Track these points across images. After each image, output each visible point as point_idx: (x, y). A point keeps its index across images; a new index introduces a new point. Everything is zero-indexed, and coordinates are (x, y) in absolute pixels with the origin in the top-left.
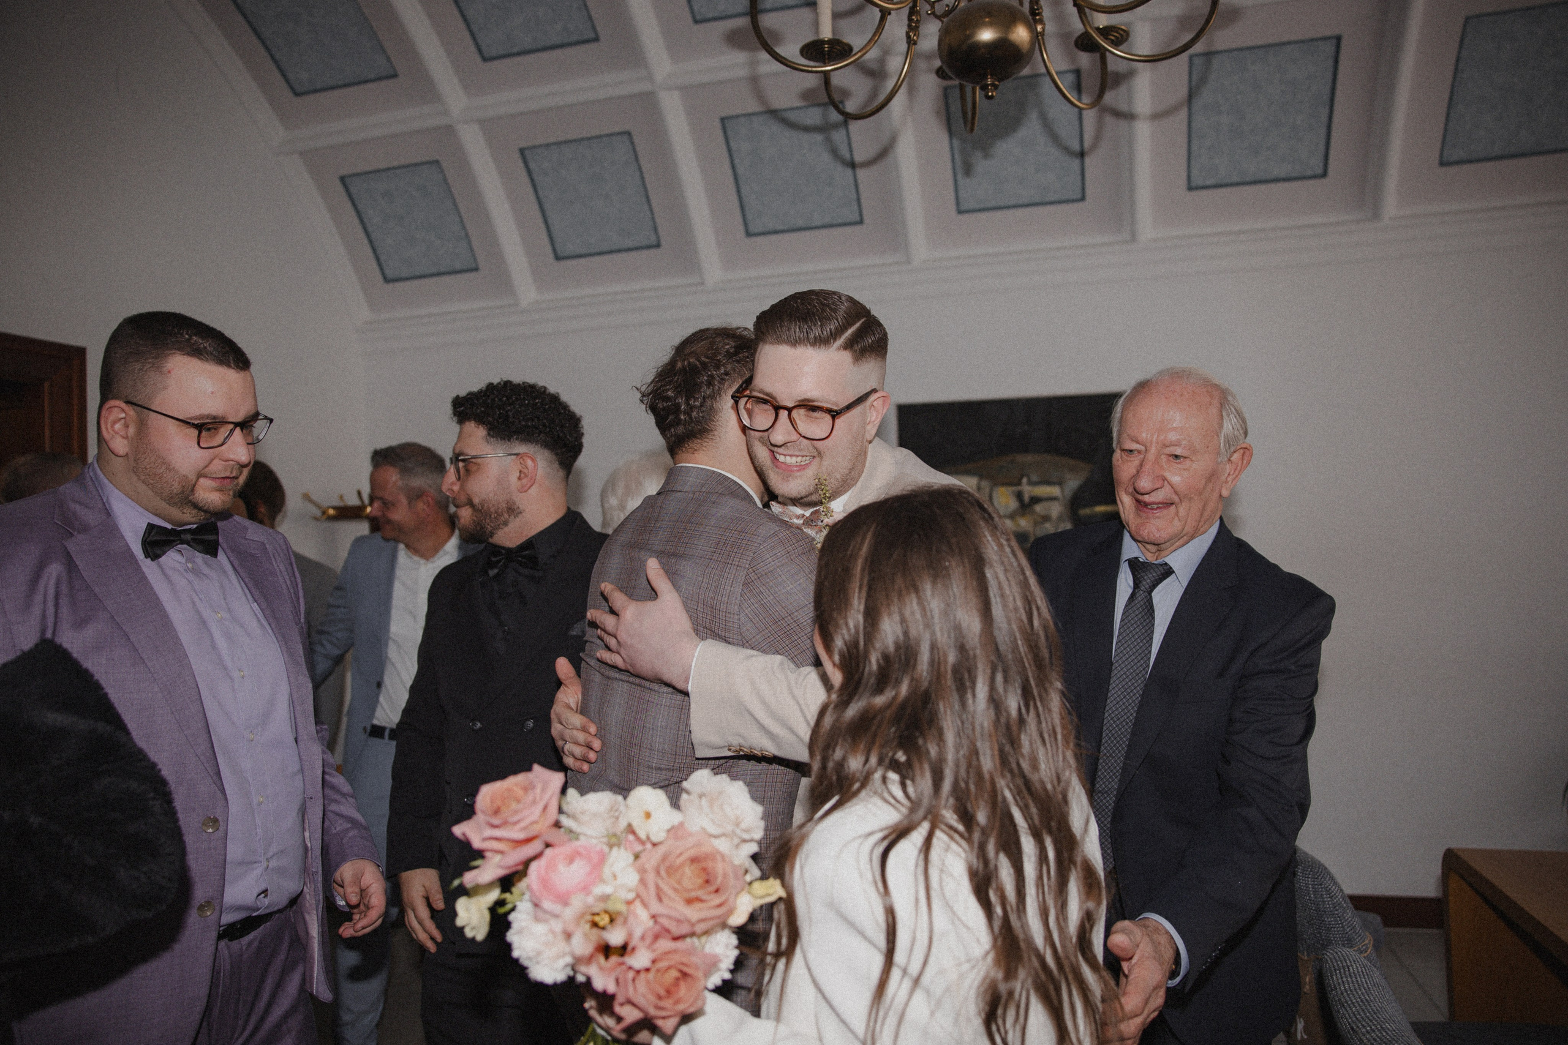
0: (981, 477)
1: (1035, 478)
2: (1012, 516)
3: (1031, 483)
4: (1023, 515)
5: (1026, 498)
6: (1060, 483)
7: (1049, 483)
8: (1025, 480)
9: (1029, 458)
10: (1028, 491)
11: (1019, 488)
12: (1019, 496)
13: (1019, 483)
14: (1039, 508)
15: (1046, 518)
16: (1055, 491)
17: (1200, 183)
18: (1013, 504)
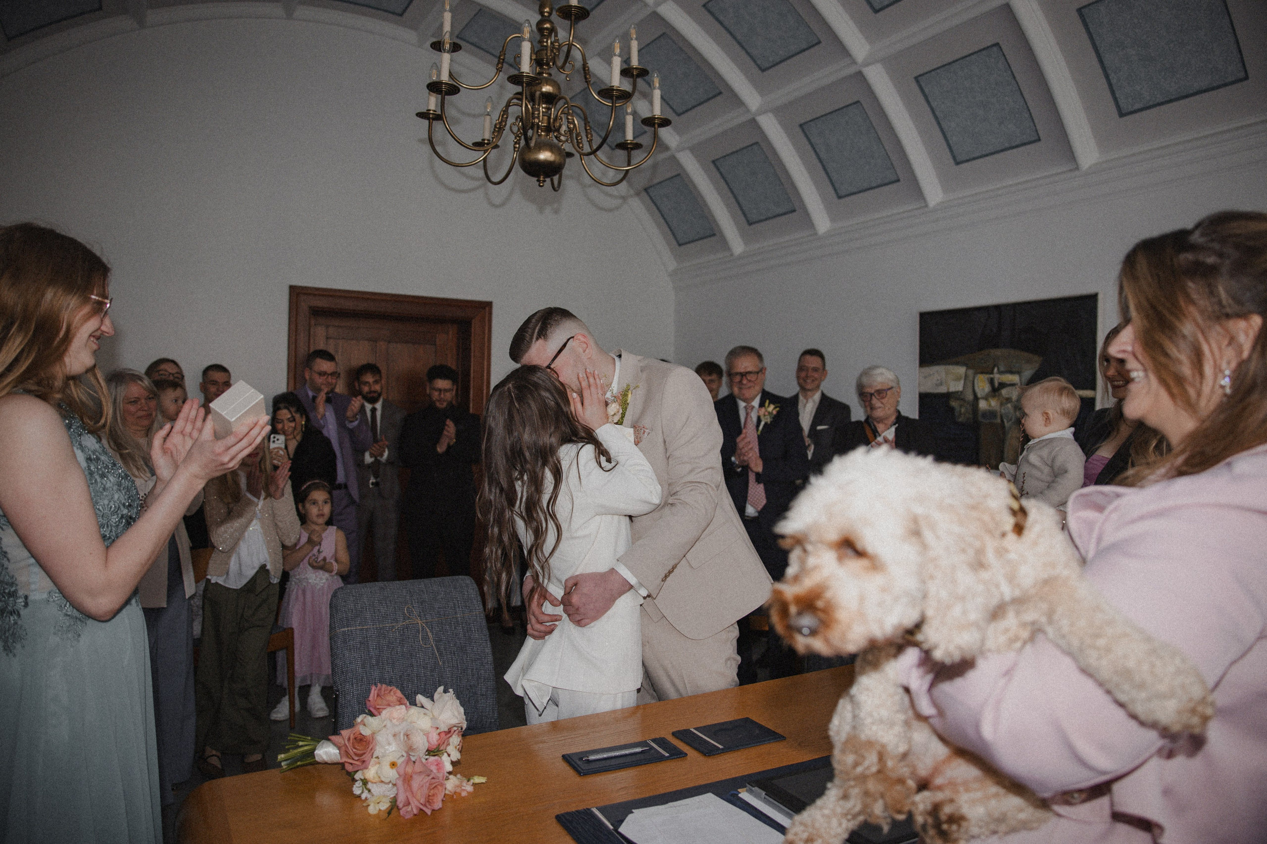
0: (968, 367)
1: (1002, 369)
2: (986, 398)
3: (1000, 372)
4: (994, 397)
5: (996, 385)
6: (1019, 373)
7: (1011, 372)
8: (996, 370)
9: (998, 352)
10: (998, 378)
11: (992, 376)
12: (991, 381)
13: (992, 373)
14: (1004, 392)
15: (1008, 400)
16: (1015, 378)
17: (1130, 109)
18: (987, 388)
